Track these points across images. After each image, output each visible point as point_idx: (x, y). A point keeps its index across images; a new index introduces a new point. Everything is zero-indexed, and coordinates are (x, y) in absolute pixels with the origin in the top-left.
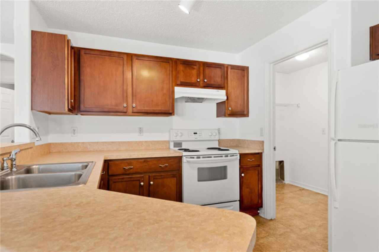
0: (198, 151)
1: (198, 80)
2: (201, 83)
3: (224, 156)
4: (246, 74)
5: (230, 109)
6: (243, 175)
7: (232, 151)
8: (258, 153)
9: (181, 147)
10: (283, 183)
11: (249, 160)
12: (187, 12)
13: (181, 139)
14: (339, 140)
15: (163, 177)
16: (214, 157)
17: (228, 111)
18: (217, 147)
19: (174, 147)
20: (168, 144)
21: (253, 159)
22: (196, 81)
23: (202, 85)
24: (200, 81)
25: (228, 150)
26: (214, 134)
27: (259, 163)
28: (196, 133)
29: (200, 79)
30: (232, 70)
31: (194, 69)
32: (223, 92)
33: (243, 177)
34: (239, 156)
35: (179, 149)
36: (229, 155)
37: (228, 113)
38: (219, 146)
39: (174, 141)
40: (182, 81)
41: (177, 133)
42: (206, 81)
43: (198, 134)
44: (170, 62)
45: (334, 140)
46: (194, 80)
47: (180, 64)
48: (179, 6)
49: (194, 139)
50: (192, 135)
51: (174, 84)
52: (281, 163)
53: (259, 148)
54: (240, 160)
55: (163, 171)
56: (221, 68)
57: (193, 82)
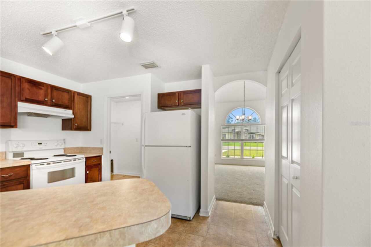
0: (47, 159)
1: (46, 99)
2: (49, 102)
3: (72, 160)
4: (89, 101)
5: (76, 125)
6: (88, 172)
7: (79, 156)
8: (99, 156)
9: (23, 157)
10: (113, 174)
11: (92, 161)
12: (51, 54)
13: (23, 150)
14: (146, 146)
15: (6, 186)
16: (64, 162)
17: (75, 126)
18: (63, 154)
19: (14, 157)
20: (5, 155)
21: (96, 160)
22: (44, 100)
23: (49, 104)
24: (48, 100)
25: (76, 156)
26: (60, 144)
27: (99, 163)
28: (41, 144)
29: (47, 98)
30: (78, 96)
31: (41, 89)
32: (71, 112)
33: (87, 173)
34: (85, 159)
35: (22, 159)
36: (77, 159)
37: (75, 128)
38: (64, 153)
39: (13, 152)
40: (27, 97)
41: (17, 144)
42: (54, 101)
43: (43, 144)
44: (13, 78)
45: (143, 146)
46: (41, 98)
47: (26, 82)
48: (43, 47)
49: (39, 149)
50: (36, 146)
51: (17, 99)
52: (112, 161)
53: (99, 152)
54: (86, 162)
55: (7, 181)
56: (68, 93)
57: (40, 100)
